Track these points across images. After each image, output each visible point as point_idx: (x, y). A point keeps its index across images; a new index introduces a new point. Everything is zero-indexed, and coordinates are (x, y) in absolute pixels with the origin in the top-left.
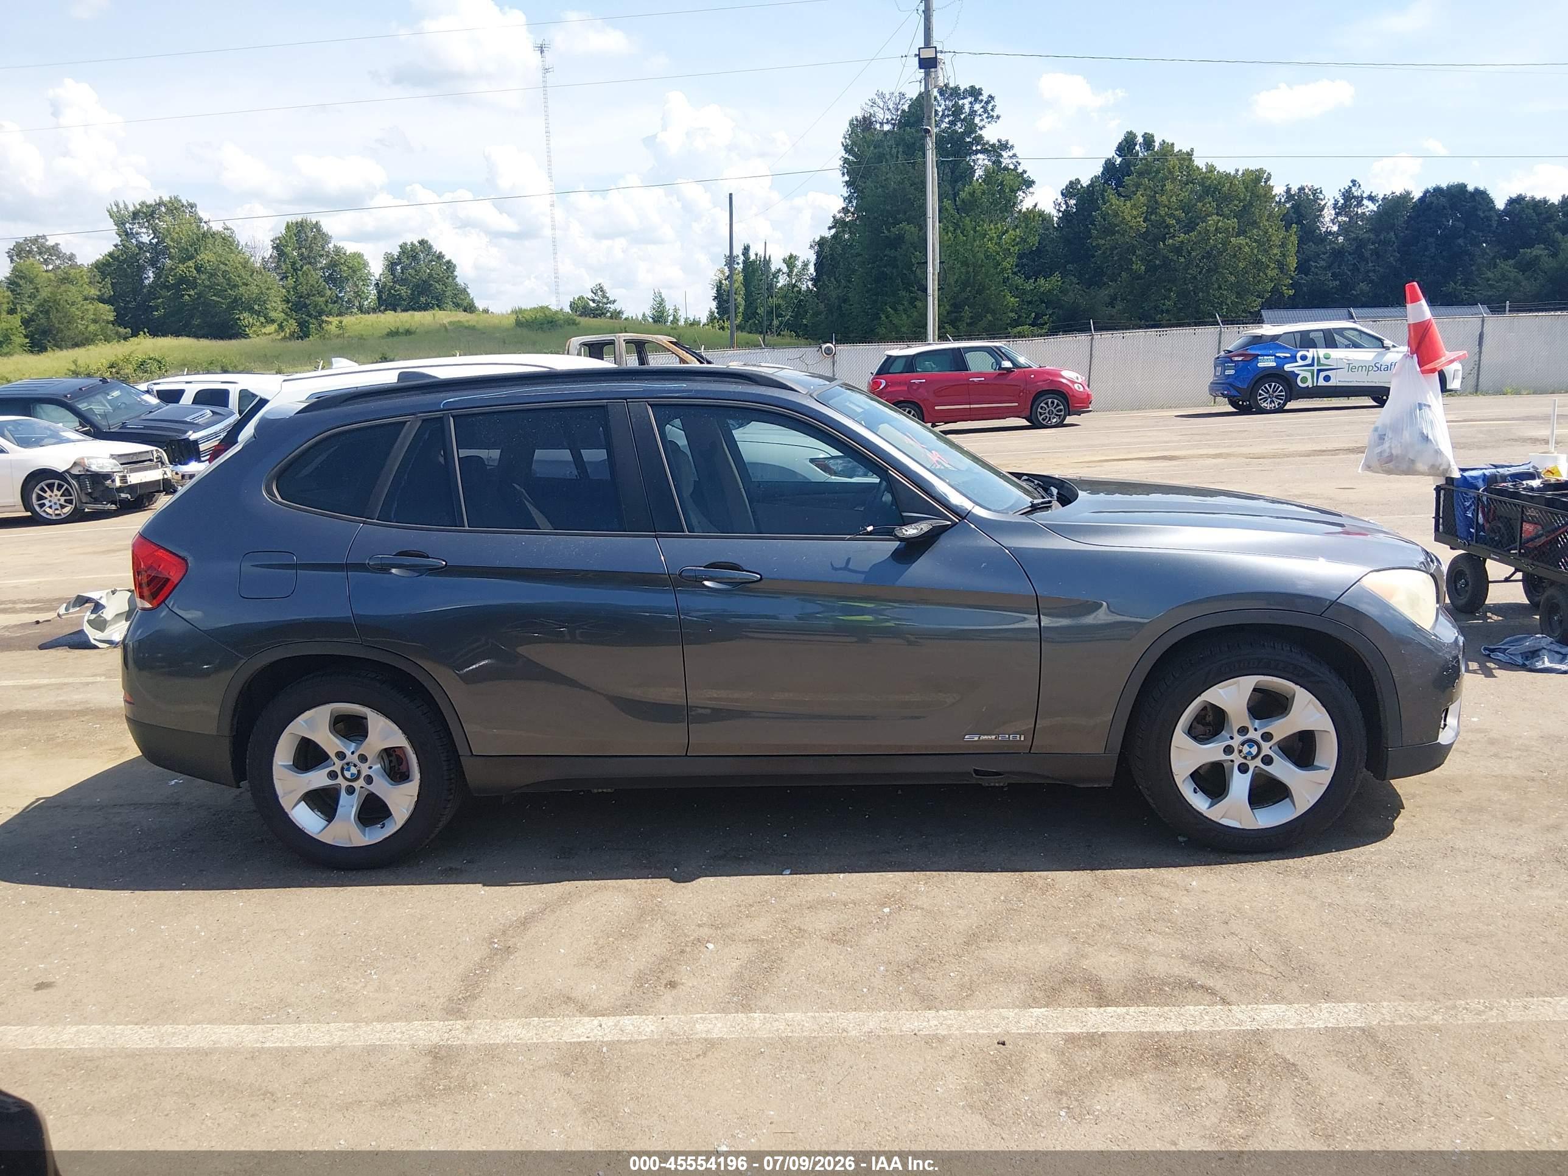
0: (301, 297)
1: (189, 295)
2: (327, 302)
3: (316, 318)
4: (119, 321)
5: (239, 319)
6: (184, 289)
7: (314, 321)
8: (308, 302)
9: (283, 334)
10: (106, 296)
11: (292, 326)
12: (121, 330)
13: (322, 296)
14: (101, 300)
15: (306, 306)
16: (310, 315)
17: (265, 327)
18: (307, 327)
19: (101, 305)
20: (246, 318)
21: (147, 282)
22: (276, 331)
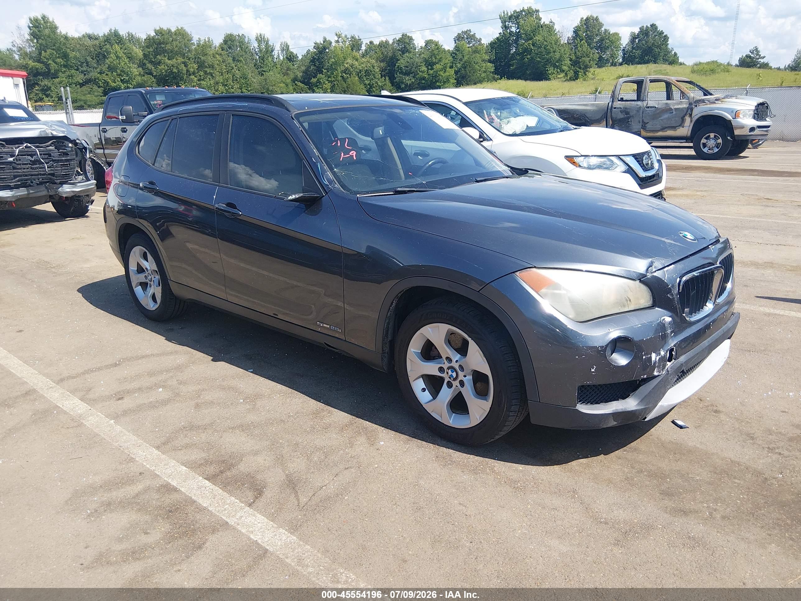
0: (578, 58)
1: (527, 58)
2: (590, 60)
3: (583, 69)
4: (496, 72)
5: (547, 70)
6: (526, 55)
7: (582, 71)
8: (580, 60)
9: (566, 78)
10: (492, 59)
11: (571, 74)
12: (496, 76)
13: (589, 57)
14: (490, 61)
15: (579, 62)
16: (580, 68)
17: (559, 74)
18: (578, 74)
19: (489, 63)
20: (551, 70)
21: (512, 52)
22: (564, 77)
